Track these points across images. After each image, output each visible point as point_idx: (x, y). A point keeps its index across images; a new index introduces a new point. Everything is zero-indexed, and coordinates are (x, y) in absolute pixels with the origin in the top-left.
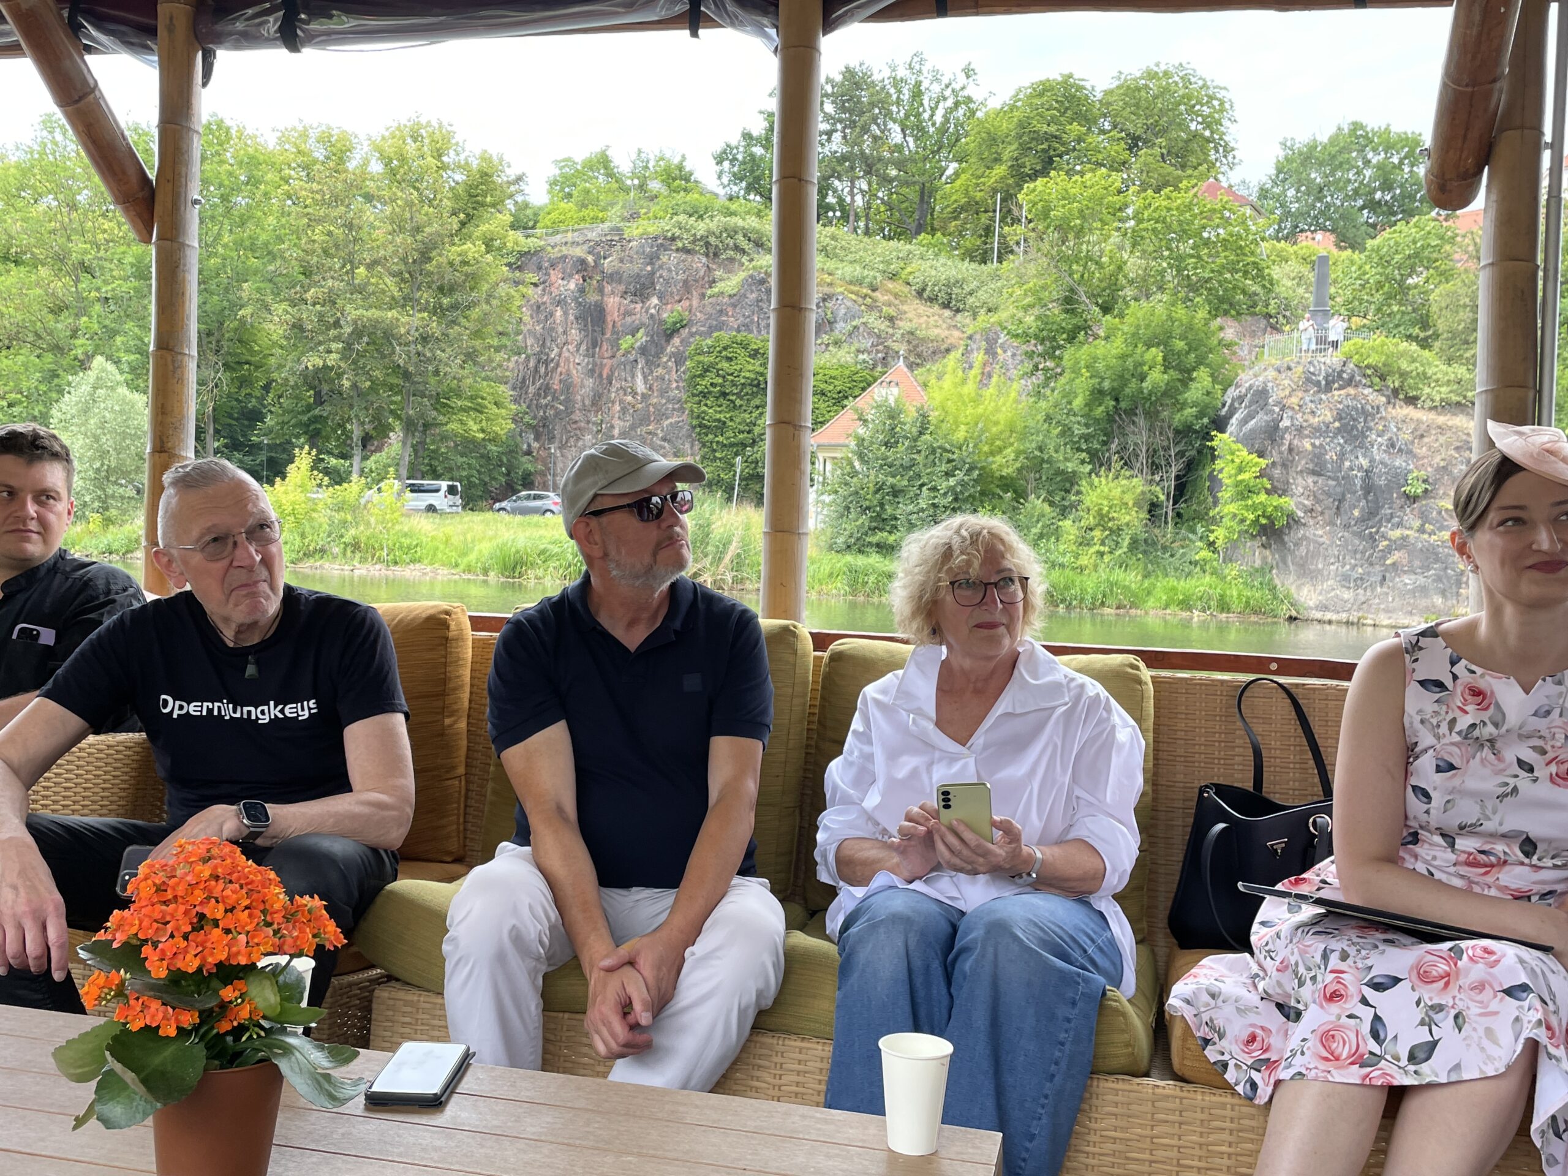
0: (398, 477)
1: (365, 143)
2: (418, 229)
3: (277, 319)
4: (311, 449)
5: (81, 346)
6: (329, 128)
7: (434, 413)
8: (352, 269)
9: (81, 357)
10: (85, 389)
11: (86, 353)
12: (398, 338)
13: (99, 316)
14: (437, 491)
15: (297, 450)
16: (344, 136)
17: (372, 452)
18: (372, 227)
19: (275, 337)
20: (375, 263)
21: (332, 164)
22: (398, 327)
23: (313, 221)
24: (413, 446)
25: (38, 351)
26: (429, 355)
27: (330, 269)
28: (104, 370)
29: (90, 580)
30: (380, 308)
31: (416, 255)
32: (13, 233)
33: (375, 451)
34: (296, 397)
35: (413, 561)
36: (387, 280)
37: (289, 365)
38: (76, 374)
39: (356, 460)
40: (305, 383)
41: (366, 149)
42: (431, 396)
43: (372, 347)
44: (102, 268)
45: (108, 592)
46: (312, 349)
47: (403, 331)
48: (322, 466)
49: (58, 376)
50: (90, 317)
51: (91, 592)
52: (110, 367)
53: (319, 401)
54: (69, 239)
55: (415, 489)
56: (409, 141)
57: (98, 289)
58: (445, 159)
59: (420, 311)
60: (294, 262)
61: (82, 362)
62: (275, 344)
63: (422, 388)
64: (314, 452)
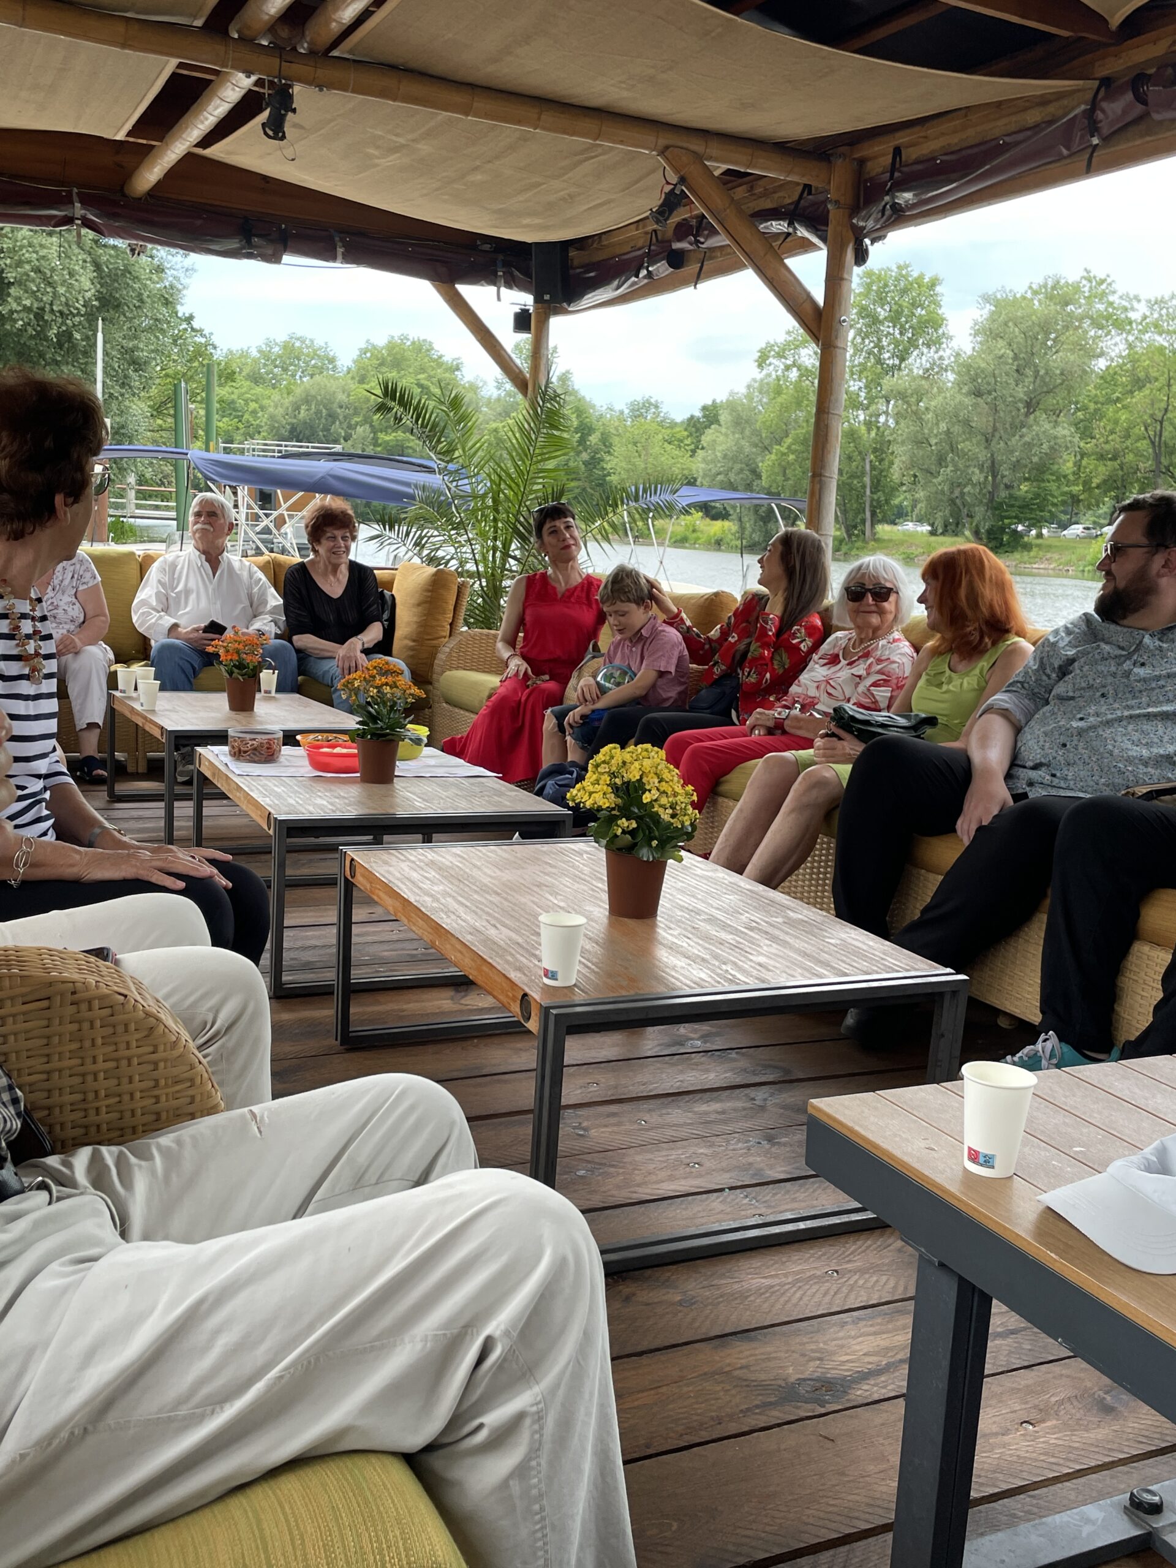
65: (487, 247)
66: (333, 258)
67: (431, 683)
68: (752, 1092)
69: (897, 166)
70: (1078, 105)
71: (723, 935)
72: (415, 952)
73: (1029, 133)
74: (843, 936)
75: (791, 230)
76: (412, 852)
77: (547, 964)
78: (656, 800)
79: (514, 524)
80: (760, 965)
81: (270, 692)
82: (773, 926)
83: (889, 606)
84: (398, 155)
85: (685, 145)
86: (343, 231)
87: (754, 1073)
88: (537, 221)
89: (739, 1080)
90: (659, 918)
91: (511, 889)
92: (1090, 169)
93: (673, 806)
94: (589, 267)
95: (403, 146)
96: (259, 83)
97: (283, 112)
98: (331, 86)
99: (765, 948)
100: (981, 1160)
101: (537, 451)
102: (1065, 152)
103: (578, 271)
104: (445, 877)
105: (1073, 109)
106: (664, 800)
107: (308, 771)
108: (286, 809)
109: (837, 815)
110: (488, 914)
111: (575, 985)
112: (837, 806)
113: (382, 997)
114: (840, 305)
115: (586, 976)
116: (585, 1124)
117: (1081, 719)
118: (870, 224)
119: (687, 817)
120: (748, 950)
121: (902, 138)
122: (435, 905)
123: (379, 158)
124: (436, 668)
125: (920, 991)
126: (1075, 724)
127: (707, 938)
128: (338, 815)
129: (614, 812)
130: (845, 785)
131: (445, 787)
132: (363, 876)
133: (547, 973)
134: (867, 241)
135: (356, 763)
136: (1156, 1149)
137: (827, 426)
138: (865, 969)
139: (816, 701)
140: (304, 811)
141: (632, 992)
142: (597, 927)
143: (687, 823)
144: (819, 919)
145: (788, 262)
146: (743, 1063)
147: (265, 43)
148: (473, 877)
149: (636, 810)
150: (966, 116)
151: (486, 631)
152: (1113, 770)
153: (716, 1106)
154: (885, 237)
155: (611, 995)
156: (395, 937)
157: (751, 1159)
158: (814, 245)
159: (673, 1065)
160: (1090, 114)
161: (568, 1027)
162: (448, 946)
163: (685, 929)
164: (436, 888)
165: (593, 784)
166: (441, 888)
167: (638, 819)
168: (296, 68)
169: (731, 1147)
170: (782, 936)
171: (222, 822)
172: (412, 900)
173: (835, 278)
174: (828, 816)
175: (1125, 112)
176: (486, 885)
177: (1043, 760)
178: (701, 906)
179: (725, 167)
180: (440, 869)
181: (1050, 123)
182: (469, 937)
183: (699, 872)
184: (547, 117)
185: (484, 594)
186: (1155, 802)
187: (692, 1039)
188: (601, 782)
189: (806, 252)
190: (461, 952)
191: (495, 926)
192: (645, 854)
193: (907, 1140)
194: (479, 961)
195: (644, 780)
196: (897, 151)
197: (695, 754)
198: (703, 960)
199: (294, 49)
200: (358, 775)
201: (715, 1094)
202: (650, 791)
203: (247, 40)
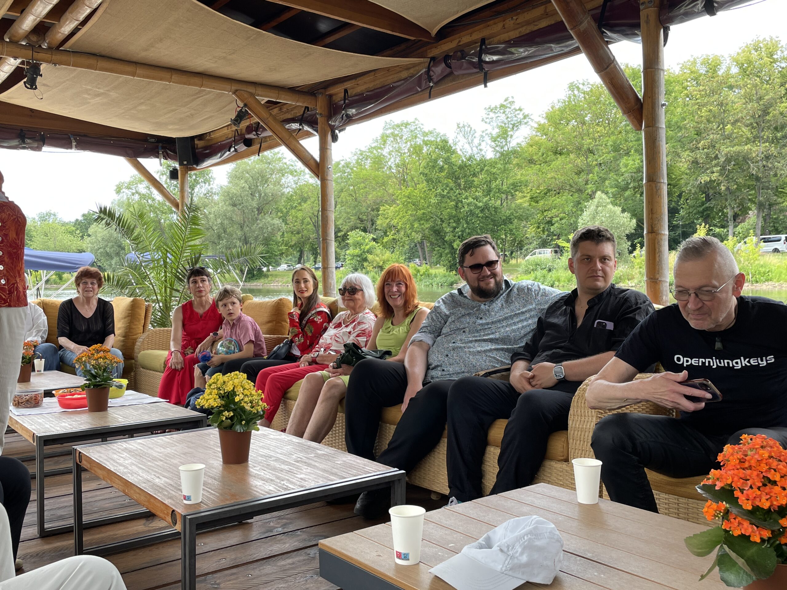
0: (756, 235)
1: (728, 59)
2: (760, 98)
3: (684, 160)
4: (706, 225)
5: (590, 188)
6: (707, 56)
7: (775, 198)
8: (723, 127)
9: (590, 193)
10: (593, 208)
11: (592, 191)
12: (752, 159)
13: (597, 173)
14: (779, 240)
15: (698, 226)
16: (716, 58)
17: (739, 223)
18: (733, 102)
19: (683, 169)
20: (737, 121)
21: (710, 74)
22: (751, 153)
23: (701, 106)
24: (763, 217)
25: (571, 193)
26: (770, 166)
27: (711, 129)
28: (601, 198)
29: (628, 298)
30: (740, 145)
31: (760, 113)
32: (559, 141)
33: (741, 222)
34: (696, 199)
35: (767, 280)
36: (743, 129)
37: (691, 182)
38: (588, 201)
39: (731, 228)
40: (700, 191)
41: (728, 62)
42: (773, 188)
43: (736, 167)
44: (598, 150)
45: (637, 304)
46: (703, 173)
47: (754, 155)
48: (711, 233)
49: (580, 203)
50: (593, 174)
51: (628, 304)
52: (604, 196)
53: (708, 199)
54: (583, 139)
55: (766, 241)
56: (753, 52)
57: (596, 160)
58: (775, 57)
59: (764, 143)
60: (691, 129)
61: (591, 195)
62: (683, 173)
63: (767, 184)
64: (707, 226)
65: (153, 140)
66: (71, 148)
67: (133, 359)
68: (308, 551)
69: (347, 97)
70: (423, 69)
71: (283, 467)
72: (124, 502)
73: (403, 82)
74: (344, 459)
75: (301, 127)
76: (115, 445)
77: (185, 493)
78: (242, 400)
79: (176, 274)
80: (301, 479)
81: (40, 371)
82: (308, 458)
83: (358, 296)
84: (101, 98)
85: (245, 89)
86: (75, 135)
87: (310, 541)
88: (176, 127)
89: (301, 545)
90: (249, 462)
91: (169, 457)
92: (430, 97)
93: (251, 402)
94: (206, 148)
95: (103, 94)
96: (22, 63)
97: (35, 76)
98: (61, 63)
99: (304, 470)
100: (403, 557)
101: (186, 237)
102: (419, 90)
103: (200, 150)
104: (133, 456)
105: (421, 71)
106: (246, 399)
107: (59, 409)
108: (43, 430)
109: (345, 401)
110: (156, 472)
111: (201, 502)
112: (344, 398)
113: (103, 529)
114: (327, 161)
115: (207, 497)
116: (218, 582)
117: (454, 343)
118: (337, 123)
119: (259, 407)
120: (295, 472)
121: (348, 85)
122: (125, 470)
123: (90, 99)
124: (136, 350)
125: (382, 482)
126: (451, 345)
127: (274, 469)
128: (74, 430)
129: (220, 409)
130: (347, 386)
131: (136, 410)
132: (86, 461)
133: (185, 498)
134: (337, 131)
135: (86, 402)
136: (485, 538)
137: (327, 216)
138: (354, 474)
139: (330, 345)
140: (54, 430)
141: (232, 501)
142: (215, 471)
143: (260, 410)
144: (333, 452)
145: (301, 142)
146: (304, 536)
147: (24, 44)
148: (148, 454)
149: (233, 406)
150: (375, 74)
151: (162, 328)
152: (470, 365)
153: (290, 561)
154: (345, 129)
155: (222, 504)
156: (112, 496)
157: (308, 586)
158: (312, 134)
159: (266, 543)
160: (428, 72)
161: (197, 525)
162: (132, 492)
163: (263, 466)
164: (127, 462)
165: (208, 395)
166: (130, 461)
167: (234, 410)
168: (41, 55)
169: (297, 581)
170: (314, 463)
171: (14, 445)
172: (112, 470)
173: (324, 149)
174: (341, 401)
175: (442, 72)
176: (155, 457)
177: (438, 364)
178: (272, 454)
179: (267, 99)
180: (130, 451)
181: (411, 77)
182: (144, 485)
183: (272, 437)
184: (175, 77)
185: (161, 310)
186: (489, 378)
187: (277, 528)
188: (213, 393)
189: (309, 137)
190: (139, 494)
191: (158, 477)
192: (238, 429)
193: (368, 553)
194: (148, 497)
195: (235, 390)
196: (346, 91)
197: (273, 379)
198: (272, 480)
199: (40, 46)
200: (87, 408)
201: (289, 555)
202: (239, 395)
203: (14, 42)
